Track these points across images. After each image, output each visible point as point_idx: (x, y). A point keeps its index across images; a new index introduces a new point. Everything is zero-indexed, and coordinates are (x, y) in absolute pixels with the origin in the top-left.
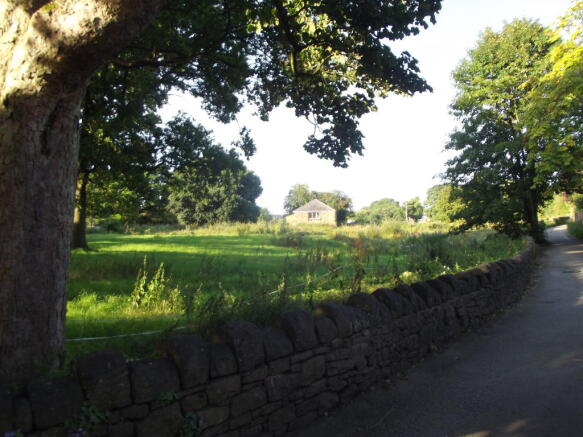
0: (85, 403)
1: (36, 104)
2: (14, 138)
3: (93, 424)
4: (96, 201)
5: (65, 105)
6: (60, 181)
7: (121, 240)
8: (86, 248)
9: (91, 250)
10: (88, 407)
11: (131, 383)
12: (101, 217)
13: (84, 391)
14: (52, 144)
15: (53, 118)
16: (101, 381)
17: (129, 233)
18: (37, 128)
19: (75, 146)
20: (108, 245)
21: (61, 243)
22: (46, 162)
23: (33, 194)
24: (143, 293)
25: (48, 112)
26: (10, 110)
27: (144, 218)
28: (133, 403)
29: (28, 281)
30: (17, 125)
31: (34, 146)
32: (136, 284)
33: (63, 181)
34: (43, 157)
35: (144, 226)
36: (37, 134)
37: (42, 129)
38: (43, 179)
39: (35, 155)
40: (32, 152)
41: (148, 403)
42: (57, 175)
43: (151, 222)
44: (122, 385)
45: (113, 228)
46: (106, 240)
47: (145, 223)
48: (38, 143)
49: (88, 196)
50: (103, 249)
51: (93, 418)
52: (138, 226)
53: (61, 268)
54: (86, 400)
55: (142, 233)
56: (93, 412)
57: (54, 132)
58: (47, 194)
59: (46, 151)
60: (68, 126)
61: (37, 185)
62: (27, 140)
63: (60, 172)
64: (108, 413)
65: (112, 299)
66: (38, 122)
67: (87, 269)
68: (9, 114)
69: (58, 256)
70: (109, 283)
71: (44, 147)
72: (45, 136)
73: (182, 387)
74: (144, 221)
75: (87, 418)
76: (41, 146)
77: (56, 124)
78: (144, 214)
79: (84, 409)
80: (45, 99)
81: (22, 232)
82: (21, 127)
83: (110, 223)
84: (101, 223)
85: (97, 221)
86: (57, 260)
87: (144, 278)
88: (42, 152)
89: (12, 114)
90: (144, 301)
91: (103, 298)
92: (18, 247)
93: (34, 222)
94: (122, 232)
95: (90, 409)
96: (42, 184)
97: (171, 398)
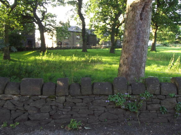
0: (146, 91)
1: (139, 5)
2: (132, 16)
3: (148, 97)
4: (160, 36)
5: (147, 4)
6: (145, 28)
7: (168, 49)
8: (156, 51)
9: (157, 51)
10: (147, 92)
11: (160, 88)
12: (161, 41)
13: (146, 88)
14: (143, 17)
15: (143, 8)
16: (151, 86)
17: (171, 47)
18: (139, 12)
19: (150, 17)
20: (163, 50)
21: (145, 47)
22: (141, 23)
23: (137, 32)
24: (172, 65)
25: (142, 7)
26: (132, 8)
27: (177, 41)
28: (160, 94)
29: (135, 57)
30: (134, 12)
31: (138, 18)
32: (170, 62)
33: (146, 28)
34: (141, 21)
35: (177, 44)
36: (139, 14)
37: (140, 12)
38: (140, 27)
39: (138, 21)
40: (137, 20)
41: (165, 96)
42: (144, 26)
43: (179, 43)
44: (157, 88)
45: (165, 45)
46: (163, 49)
47: (177, 43)
48: (139, 17)
49: (157, 34)
50: (161, 51)
51: (148, 95)
52: (174, 44)
53: (144, 54)
54: (146, 90)
55: (176, 46)
56: (148, 94)
57: (144, 13)
58: (141, 32)
59: (141, 19)
60: (148, 10)
61: (139, 29)
62: (136, 16)
63: (145, 25)
64: (152, 95)
65: (162, 67)
66: (139, 10)
67: (155, 57)
68: (131, 9)
69: (144, 50)
70: (162, 62)
71: (141, 18)
72: (141, 14)
73: (178, 94)
74: (177, 42)
75: (146, 95)
76: (140, 18)
77: (144, 10)
78: (177, 40)
79: (145, 92)
80: (141, 3)
81: (134, 43)
82: (134, 13)
83: (164, 43)
84: (161, 43)
85: (160, 43)
86: (143, 52)
87: (173, 60)
88: (140, 19)
89: (132, 9)
90: (172, 68)
91: (159, 66)
92: (133, 47)
93: (138, 40)
94: (168, 46)
95: (147, 93)
96: (140, 29)
97: (173, 96)
